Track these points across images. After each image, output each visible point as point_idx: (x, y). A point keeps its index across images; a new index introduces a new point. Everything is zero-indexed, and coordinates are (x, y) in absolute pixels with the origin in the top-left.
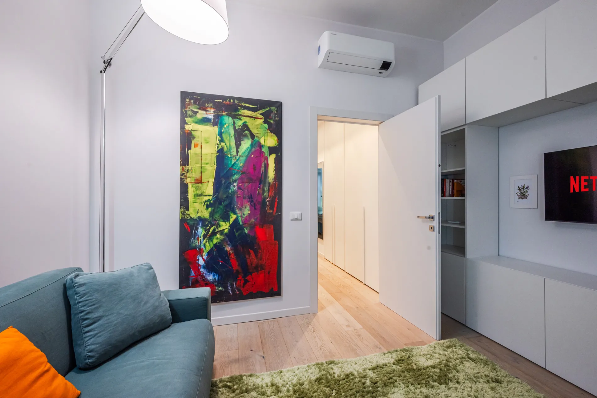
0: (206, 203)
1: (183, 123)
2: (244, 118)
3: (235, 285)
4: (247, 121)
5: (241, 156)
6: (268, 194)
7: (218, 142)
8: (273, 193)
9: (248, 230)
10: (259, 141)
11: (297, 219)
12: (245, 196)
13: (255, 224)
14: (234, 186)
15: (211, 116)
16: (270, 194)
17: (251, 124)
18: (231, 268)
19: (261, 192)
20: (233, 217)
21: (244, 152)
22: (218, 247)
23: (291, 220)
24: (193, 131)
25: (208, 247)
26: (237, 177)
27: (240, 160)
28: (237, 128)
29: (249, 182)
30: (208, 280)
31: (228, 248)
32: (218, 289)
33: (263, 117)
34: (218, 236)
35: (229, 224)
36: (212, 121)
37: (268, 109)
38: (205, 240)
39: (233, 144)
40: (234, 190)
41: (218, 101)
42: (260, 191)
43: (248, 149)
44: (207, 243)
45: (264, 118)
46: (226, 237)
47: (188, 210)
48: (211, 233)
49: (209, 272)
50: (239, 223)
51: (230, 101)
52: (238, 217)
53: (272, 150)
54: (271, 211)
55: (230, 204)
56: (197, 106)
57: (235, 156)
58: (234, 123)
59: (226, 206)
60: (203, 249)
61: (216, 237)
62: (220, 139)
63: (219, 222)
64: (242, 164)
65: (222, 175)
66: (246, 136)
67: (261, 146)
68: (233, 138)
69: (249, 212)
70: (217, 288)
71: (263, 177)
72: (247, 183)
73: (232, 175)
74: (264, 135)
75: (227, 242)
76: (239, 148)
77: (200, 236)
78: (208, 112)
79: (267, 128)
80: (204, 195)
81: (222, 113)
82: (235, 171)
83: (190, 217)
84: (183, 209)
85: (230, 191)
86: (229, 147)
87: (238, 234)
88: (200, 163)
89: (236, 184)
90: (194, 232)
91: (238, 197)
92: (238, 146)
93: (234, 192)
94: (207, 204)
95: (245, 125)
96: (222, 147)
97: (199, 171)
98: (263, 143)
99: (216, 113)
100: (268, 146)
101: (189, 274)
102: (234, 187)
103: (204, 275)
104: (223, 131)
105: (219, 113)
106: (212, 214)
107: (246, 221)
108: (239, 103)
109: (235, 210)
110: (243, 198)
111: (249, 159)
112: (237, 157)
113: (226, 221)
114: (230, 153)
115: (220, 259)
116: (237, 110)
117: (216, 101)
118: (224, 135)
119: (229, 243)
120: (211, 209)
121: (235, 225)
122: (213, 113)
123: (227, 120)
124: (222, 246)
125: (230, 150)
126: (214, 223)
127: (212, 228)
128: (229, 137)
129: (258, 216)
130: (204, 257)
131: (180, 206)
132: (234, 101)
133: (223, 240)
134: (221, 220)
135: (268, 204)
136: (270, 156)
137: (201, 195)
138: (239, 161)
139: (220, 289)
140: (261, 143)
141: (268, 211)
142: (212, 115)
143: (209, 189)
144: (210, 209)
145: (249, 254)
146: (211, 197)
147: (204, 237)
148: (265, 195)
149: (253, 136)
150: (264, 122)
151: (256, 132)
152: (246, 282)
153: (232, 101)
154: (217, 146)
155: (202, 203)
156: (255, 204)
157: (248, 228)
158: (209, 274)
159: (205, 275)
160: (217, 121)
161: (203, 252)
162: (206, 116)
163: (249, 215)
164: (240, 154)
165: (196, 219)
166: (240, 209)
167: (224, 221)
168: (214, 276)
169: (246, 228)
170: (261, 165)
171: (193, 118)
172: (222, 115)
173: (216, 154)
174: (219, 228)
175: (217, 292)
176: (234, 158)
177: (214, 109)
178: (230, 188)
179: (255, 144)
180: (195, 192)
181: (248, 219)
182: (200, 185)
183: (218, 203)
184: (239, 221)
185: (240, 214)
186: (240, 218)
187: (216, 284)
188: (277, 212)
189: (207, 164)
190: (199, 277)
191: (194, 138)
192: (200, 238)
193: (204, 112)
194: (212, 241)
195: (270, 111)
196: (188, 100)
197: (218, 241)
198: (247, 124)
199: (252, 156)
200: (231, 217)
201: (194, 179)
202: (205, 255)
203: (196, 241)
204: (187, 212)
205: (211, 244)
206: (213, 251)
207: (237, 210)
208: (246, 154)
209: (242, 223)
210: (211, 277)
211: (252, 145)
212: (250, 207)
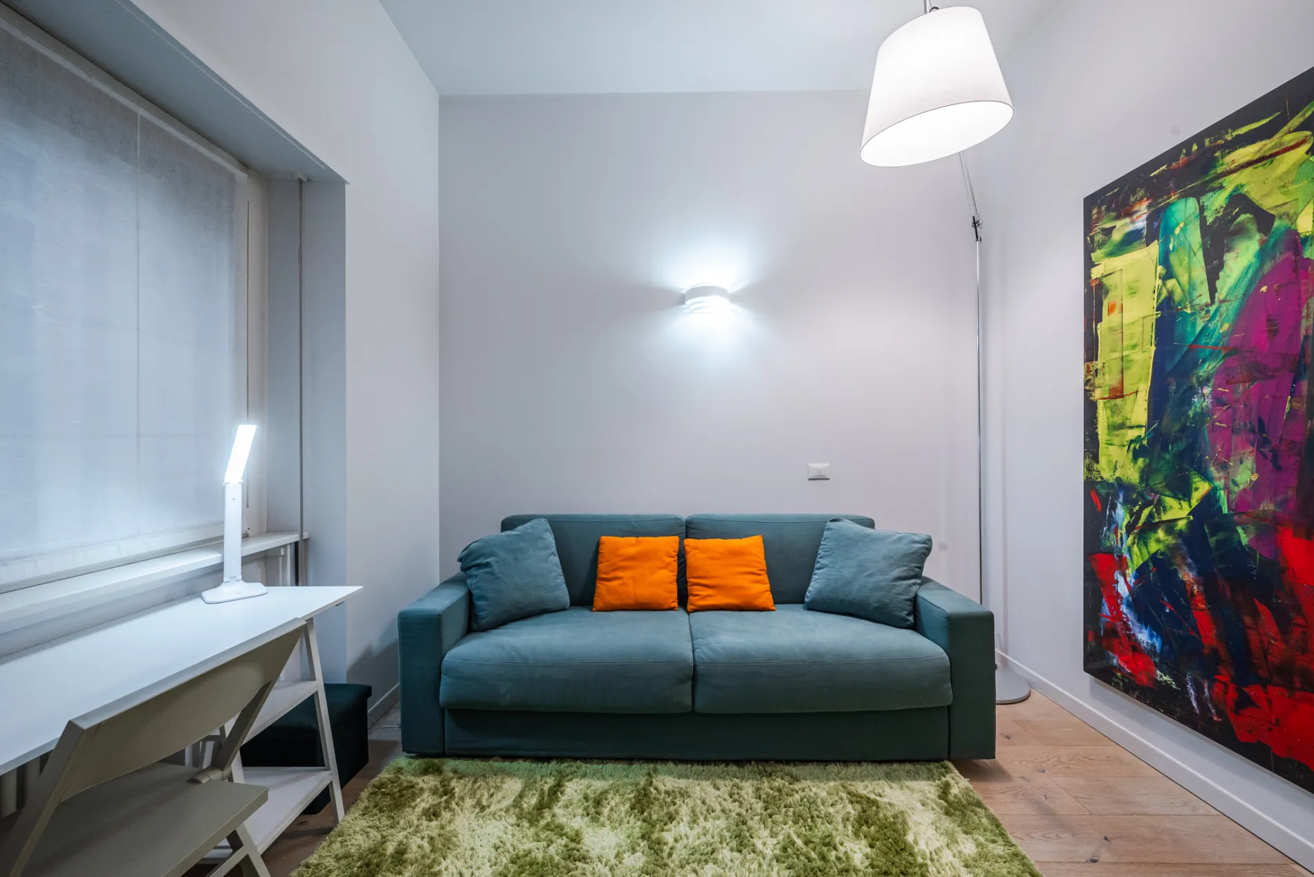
0: (1132, 446)
1: (1089, 264)
2: (1234, 176)
3: (1209, 690)
4: (1243, 182)
5: (1224, 301)
7: (1159, 282)
9: (1252, 536)
10: (1293, 227)
12: (1239, 424)
13: (1276, 520)
14: (1203, 395)
17: (1254, 184)
18: (1193, 634)
20: (1201, 488)
21: (1236, 286)
22: (1160, 565)
24: (1106, 276)
25: (1137, 558)
26: (1210, 368)
27: (1221, 316)
28: (1210, 220)
29: (1251, 380)
30: (1138, 640)
31: (1187, 575)
32: (1161, 676)
33: (1307, 134)
34: (1161, 534)
35: (1190, 507)
36: (1145, 232)
38: (1131, 538)
39: (1200, 274)
40: (1203, 409)
41: (1156, 173)
42: (1296, 405)
43: (1247, 273)
44: (1135, 546)
46: (1180, 541)
47: (1097, 462)
48: (1144, 524)
49: (1139, 620)
50: (1220, 509)
51: (1189, 153)
52: (1214, 490)
55: (1192, 447)
56: (1113, 214)
57: (1207, 305)
58: (1202, 209)
59: (1180, 455)
60: (1126, 558)
61: (1156, 536)
62: (1164, 272)
63: (1163, 497)
64: (1226, 326)
65: (1169, 367)
66: (1241, 232)
67: (1298, 244)
68: (1200, 254)
69: (1255, 478)
70: (1158, 672)
72: (1244, 382)
73: (1196, 365)
75: (1184, 558)
76: (1218, 278)
77: (1119, 526)
78: (1134, 217)
80: (1128, 425)
81: (1169, 198)
82: (1207, 352)
83: (1101, 478)
84: (1089, 457)
85: (1191, 413)
87: (1218, 541)
88: (1120, 349)
89: (1207, 390)
90: (1108, 513)
91: (1214, 429)
92: (1214, 271)
93: (1203, 414)
94: (1135, 448)
95: (1239, 201)
96: (1168, 291)
97: (1116, 367)
98: (1309, 229)
99: (1153, 206)
101: (1098, 607)
102: (1203, 400)
103: (1130, 623)
104: (1171, 247)
105: (1160, 203)
106: (1145, 475)
107: (1242, 505)
108: (1216, 140)
109: (1207, 468)
110: (1233, 432)
111: (1251, 303)
112: (1213, 309)
113: (1180, 496)
114: (1191, 302)
115: (1166, 599)
116: (1212, 163)
117: (1152, 175)
118: (1173, 259)
119: (1189, 560)
120: (1144, 461)
121: (1207, 509)
122: (1146, 211)
123: (1183, 210)
124: (1172, 565)
125: (1190, 293)
126: (1150, 498)
127: (1146, 512)
128: (1187, 259)
129: (1290, 493)
130: (1128, 579)
131: (1085, 452)
132: (1201, 145)
133: (1172, 549)
134: (1167, 493)
137: (1122, 426)
138: (1218, 318)
139: (1166, 678)
140: (1300, 231)
142: (1145, 216)
143: (1138, 410)
144: (1141, 461)
145: (1255, 615)
146: (1144, 429)
147: (1130, 528)
149: (1264, 220)
151: (1277, 203)
152: (1244, 702)
153: (1195, 148)
154: (1156, 293)
155: (1124, 446)
156: (1275, 455)
157: (1251, 528)
158: (1141, 629)
159: (1131, 626)
160: (1157, 229)
161: (1127, 567)
162: (1131, 228)
163: (1255, 486)
164: (1220, 295)
165: (1112, 484)
166: (1223, 466)
167: (1175, 497)
168: (1151, 636)
169: (1243, 529)
170: (1300, 312)
171: (1106, 246)
172: (1169, 205)
173: (1154, 315)
174: (1162, 514)
175: (1161, 682)
176: (1204, 312)
177: (1149, 199)
178: (1190, 404)
179: (1274, 246)
180: (1111, 420)
181: (1250, 498)
182: (1119, 401)
183: (1158, 446)
184: (1221, 500)
185: (1223, 481)
186: (1222, 494)
187: (1157, 661)
189: (1134, 347)
190: (1119, 624)
191: (1107, 292)
192: (1119, 531)
193: (1127, 220)
194: (1146, 545)
196: (1095, 211)
197: (1161, 547)
198: (1245, 190)
199: (1264, 289)
200: (1194, 486)
201: (1107, 388)
202: (1130, 572)
203: (1113, 536)
204: (1095, 466)
205: (1144, 551)
206: (1150, 571)
207: (1212, 469)
208: (1241, 291)
209: (1229, 508)
210: (1143, 636)
211: (1262, 254)
212: (1257, 461)
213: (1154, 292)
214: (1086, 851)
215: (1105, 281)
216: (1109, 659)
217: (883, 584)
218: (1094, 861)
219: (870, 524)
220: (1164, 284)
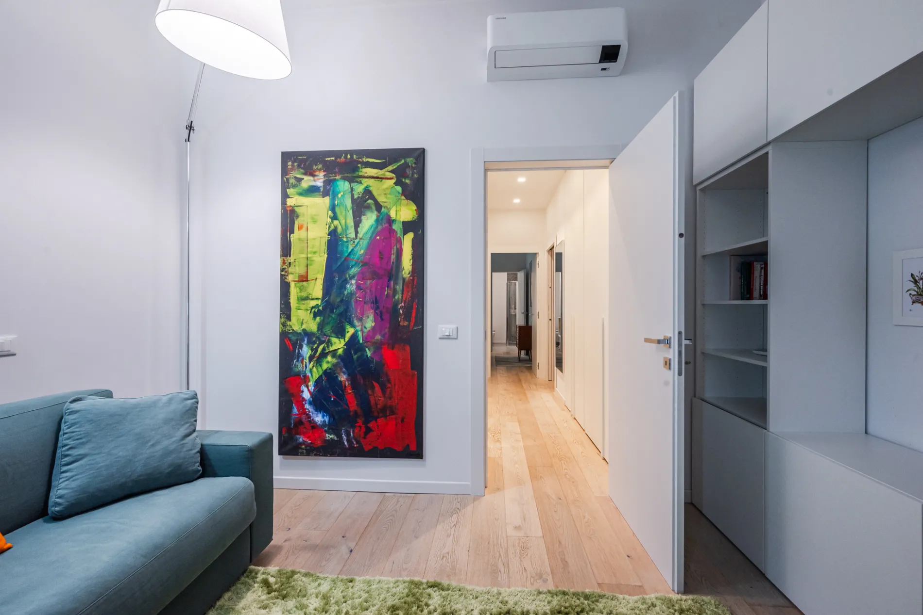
0: (313, 310)
1: (285, 196)
2: (366, 180)
3: (353, 433)
4: (370, 185)
5: (361, 239)
6: (402, 297)
7: (329, 220)
8: (409, 294)
9: (372, 352)
10: (389, 213)
11: (448, 338)
12: (367, 299)
13: (382, 343)
14: (352, 284)
15: (320, 183)
16: (404, 297)
17: (375, 188)
18: (346, 407)
19: (391, 292)
20: (350, 331)
21: (366, 233)
22: (330, 375)
23: (440, 338)
24: (297, 206)
25: (315, 373)
26: (355, 270)
27: (360, 246)
28: (356, 197)
29: (373, 279)
30: (315, 422)
31: (343, 377)
32: (329, 436)
33: (394, 175)
34: (329, 358)
35: (345, 341)
36: (322, 189)
37: (403, 161)
38: (312, 363)
39: (351, 222)
40: (351, 291)
41: (329, 159)
42: (389, 291)
43: (371, 228)
44: (314, 368)
45: (396, 177)
46: (339, 360)
47: (290, 320)
48: (320, 354)
49: (316, 410)
50: (359, 341)
51: (346, 157)
52: (356, 332)
53: (407, 226)
54: (406, 323)
55: (346, 310)
56: (302, 171)
57: (354, 239)
58: (352, 190)
59: (340, 315)
60: (309, 376)
61: (327, 360)
62: (332, 215)
63: (331, 338)
64: (362, 251)
65: (334, 268)
66: (368, 207)
67: (390, 221)
68: (351, 212)
69: (373, 324)
70: (327, 435)
71: (394, 270)
72: (370, 280)
73: (348, 268)
74: (395, 204)
75: (341, 369)
76: (359, 227)
77: (305, 357)
78: (316, 178)
79: (401, 192)
80: (310, 298)
81: (336, 176)
82: (353, 263)
83: (293, 330)
84: (284, 318)
85: (346, 293)
86: (344, 227)
87: (358, 357)
88: (306, 252)
89: (353, 282)
90: (297, 351)
91: (356, 301)
92: (357, 224)
93: (351, 294)
94: (315, 311)
95: (368, 192)
96: (334, 226)
97: (304, 262)
98: (395, 217)
99: (327, 177)
100: (402, 220)
101: (290, 411)
102: (352, 286)
103: (311, 414)
104: (336, 203)
105: (331, 177)
106: (321, 327)
107: (368, 338)
108: (359, 158)
109: (353, 321)
110: (365, 303)
111: (373, 244)
112: (357, 241)
113: (340, 337)
114: (346, 235)
115: (332, 393)
116: (356, 169)
117: (327, 159)
118: (337, 210)
119: (344, 369)
120: (320, 318)
121: (352, 343)
122: (323, 177)
123: (343, 186)
124: (335, 374)
125: (346, 231)
126: (323, 339)
127: (321, 347)
128: (344, 212)
129: (387, 330)
130: (310, 388)
131: (281, 314)
132: (352, 157)
133: (335, 365)
134: (333, 335)
135: (401, 312)
136: (405, 236)
137: (307, 298)
138: (358, 247)
139: (332, 436)
140: (392, 216)
141: (401, 324)
142: (322, 180)
143: (317, 290)
144: (318, 319)
145: (373, 388)
146: (320, 301)
147: (311, 358)
148: (397, 297)
149: (379, 207)
150: (396, 184)
151: (384, 200)
153: (349, 156)
154: (328, 226)
155: (308, 310)
156: (381, 312)
157: (372, 348)
158: (317, 414)
159: (311, 415)
160: (327, 190)
161: (309, 381)
162: (313, 183)
163: (374, 328)
164: (360, 235)
165: (300, 333)
166: (360, 320)
167: (338, 337)
168: (323, 416)
169: (369, 349)
170: (391, 251)
171: (297, 188)
172: (335, 180)
173: (326, 238)
174: (330, 347)
175: (328, 440)
176: (352, 242)
177: (324, 172)
178: (345, 288)
179: (382, 219)
180: (300, 294)
181: (371, 334)
182: (305, 283)
183: (328, 310)
184: (359, 336)
185: (360, 327)
186: (360, 333)
187: (326, 429)
188: (414, 325)
189: (315, 253)
190: (304, 417)
191: (298, 217)
192: (305, 361)
193: (311, 178)
194: (321, 366)
195: (406, 165)
196: (290, 163)
197: (329, 365)
198: (371, 189)
199: (378, 237)
200: (347, 330)
201: (297, 275)
202: (311, 385)
203: (300, 364)
204: (288, 323)
205: (320, 369)
206: (323, 380)
207: (355, 321)
208: (369, 236)
209: (363, 340)
210: (319, 418)
211: (377, 221)
212: (375, 317)
213: (327, 225)
215: (296, 209)
216: (297, 439)
218: (351, 551)
220: (332, 222)
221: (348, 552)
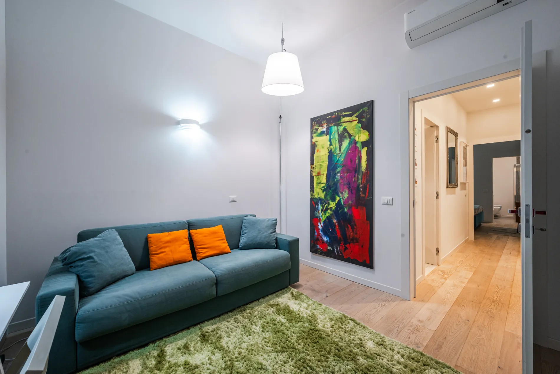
0: (322, 188)
1: (312, 138)
2: (344, 123)
3: (339, 248)
4: (346, 126)
5: (342, 153)
6: (362, 181)
7: (329, 146)
8: (365, 180)
10: (355, 139)
11: (387, 204)
12: (345, 183)
13: (352, 205)
14: (338, 176)
15: (325, 130)
16: (363, 182)
17: (348, 126)
18: (336, 235)
19: (356, 179)
20: (338, 199)
21: (345, 150)
22: (329, 219)
23: (383, 204)
24: (316, 142)
25: (323, 218)
26: (340, 169)
28: (340, 133)
29: (347, 173)
31: (335, 221)
33: (357, 118)
34: (329, 211)
35: (335, 203)
36: (326, 132)
37: (362, 110)
38: (322, 213)
39: (338, 146)
40: (338, 179)
41: (328, 117)
43: (347, 147)
44: (323, 215)
45: (358, 119)
46: (333, 212)
47: (314, 193)
48: (325, 209)
49: (324, 235)
50: (341, 204)
51: (335, 115)
53: (364, 144)
54: (364, 196)
55: (336, 189)
56: (318, 125)
57: (339, 154)
58: (338, 130)
59: (333, 191)
60: (321, 218)
62: (330, 143)
63: (329, 202)
64: (343, 159)
65: (331, 168)
66: (345, 137)
67: (355, 143)
68: (338, 141)
69: (348, 196)
70: (328, 247)
71: (357, 167)
73: (337, 168)
74: (358, 133)
75: (334, 217)
76: (341, 147)
77: (319, 210)
78: (323, 127)
79: (361, 126)
80: (322, 183)
82: (339, 165)
83: (315, 197)
84: (312, 192)
85: (336, 180)
86: (335, 148)
87: (341, 212)
88: (320, 162)
89: (339, 175)
90: (317, 207)
91: (340, 184)
92: (340, 146)
93: (338, 181)
95: (345, 130)
96: (331, 149)
97: (319, 167)
98: (358, 140)
99: (328, 126)
100: (361, 141)
101: (314, 233)
102: (338, 177)
104: (331, 137)
106: (326, 196)
107: (345, 202)
108: (341, 114)
110: (344, 185)
111: (348, 155)
112: (340, 155)
114: (336, 152)
115: (330, 228)
116: (340, 119)
118: (332, 141)
119: (335, 217)
121: (339, 204)
122: (326, 126)
123: (334, 128)
124: (331, 219)
125: (336, 150)
126: (327, 202)
127: (326, 206)
128: (335, 141)
129: (354, 199)
130: (321, 224)
131: (311, 190)
132: (338, 114)
133: (331, 215)
134: (331, 200)
135: (361, 189)
136: (363, 150)
137: (320, 183)
138: (341, 157)
139: (330, 248)
141: (361, 196)
142: (326, 128)
143: (324, 179)
144: (324, 192)
145: (348, 228)
146: (325, 184)
147: (322, 210)
148: (359, 182)
149: (350, 136)
150: (358, 123)
151: (352, 132)
152: (346, 249)
153: (337, 114)
154: (328, 149)
155: (320, 188)
156: (352, 190)
157: (347, 208)
158: (324, 237)
159: (322, 236)
160: (328, 132)
161: (321, 221)
162: (322, 130)
163: (348, 197)
164: (342, 152)
165: (318, 199)
166: (342, 193)
167: (332, 201)
168: (327, 238)
170: (356, 158)
171: (316, 133)
172: (331, 126)
173: (328, 154)
174: (329, 206)
175: (328, 250)
177: (326, 123)
178: (335, 178)
179: (352, 142)
180: (317, 181)
181: (347, 201)
182: (319, 176)
183: (329, 188)
184: (341, 202)
185: (342, 197)
186: (342, 200)
187: (328, 244)
188: (368, 197)
189: (323, 162)
190: (319, 237)
191: (316, 146)
193: (321, 128)
194: (326, 214)
195: (363, 112)
196: (313, 123)
197: (329, 214)
198: (346, 128)
199: (350, 152)
200: (336, 198)
201: (316, 173)
202: (322, 222)
203: (318, 213)
204: (313, 194)
205: (325, 216)
206: (326, 221)
207: (340, 194)
208: (345, 152)
209: (343, 203)
210: (325, 239)
211: (350, 143)
212: (348, 192)
214: (324, 295)
215: (316, 143)
216: (317, 247)
217: (267, 236)
218: (327, 297)
219: (255, 216)
220: (330, 147)
221: (326, 296)
